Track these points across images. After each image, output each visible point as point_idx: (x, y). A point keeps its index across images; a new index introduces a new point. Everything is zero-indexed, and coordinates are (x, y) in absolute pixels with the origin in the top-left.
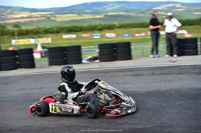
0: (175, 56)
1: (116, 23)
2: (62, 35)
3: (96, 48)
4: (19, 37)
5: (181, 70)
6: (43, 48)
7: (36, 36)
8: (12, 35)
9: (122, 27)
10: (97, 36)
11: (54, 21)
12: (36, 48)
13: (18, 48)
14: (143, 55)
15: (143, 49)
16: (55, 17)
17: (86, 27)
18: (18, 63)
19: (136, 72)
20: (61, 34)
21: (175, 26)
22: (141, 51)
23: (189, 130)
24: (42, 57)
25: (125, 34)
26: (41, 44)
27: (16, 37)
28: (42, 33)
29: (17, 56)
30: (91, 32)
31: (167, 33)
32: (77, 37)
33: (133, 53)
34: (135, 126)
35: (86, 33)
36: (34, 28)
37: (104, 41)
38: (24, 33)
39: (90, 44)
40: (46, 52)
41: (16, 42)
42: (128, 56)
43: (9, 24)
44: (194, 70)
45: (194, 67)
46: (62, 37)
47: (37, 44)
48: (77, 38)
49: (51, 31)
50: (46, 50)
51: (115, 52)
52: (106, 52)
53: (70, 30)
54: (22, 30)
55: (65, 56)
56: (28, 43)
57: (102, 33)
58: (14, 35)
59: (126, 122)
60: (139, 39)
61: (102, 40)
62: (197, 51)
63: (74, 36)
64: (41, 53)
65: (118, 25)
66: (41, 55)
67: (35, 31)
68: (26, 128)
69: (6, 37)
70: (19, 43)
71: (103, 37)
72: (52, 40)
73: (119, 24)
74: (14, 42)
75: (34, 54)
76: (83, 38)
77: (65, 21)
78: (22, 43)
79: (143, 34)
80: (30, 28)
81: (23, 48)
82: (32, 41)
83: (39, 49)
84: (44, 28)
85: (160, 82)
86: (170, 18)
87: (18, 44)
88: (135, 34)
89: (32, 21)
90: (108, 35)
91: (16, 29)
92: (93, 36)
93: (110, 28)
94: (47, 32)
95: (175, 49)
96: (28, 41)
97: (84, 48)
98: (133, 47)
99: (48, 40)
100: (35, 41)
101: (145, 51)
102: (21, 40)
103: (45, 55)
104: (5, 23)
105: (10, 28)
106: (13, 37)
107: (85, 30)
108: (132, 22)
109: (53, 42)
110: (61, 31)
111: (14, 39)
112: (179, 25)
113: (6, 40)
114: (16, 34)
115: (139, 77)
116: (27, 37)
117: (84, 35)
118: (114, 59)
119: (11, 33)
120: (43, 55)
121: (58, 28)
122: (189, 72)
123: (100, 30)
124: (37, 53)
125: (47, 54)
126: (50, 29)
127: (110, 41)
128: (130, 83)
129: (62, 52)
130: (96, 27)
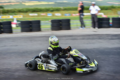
0: (97, 28)
1: (62, 8)
4: (3, 14)
5: (100, 37)
6: (18, 21)
7: (13, 14)
9: (65, 10)
11: (24, 5)
12: (13, 21)
13: (3, 21)
14: (78, 28)
15: (77, 23)
17: (43, 9)
18: (2, 30)
19: (73, 37)
20: (28, 13)
21: (97, 10)
24: (17, 27)
25: (67, 14)
27: (1, 14)
28: (16, 12)
29: (2, 26)
30: (46, 12)
31: (92, 14)
32: (38, 15)
33: (72, 26)
35: (43, 13)
36: (12, 9)
37: (55, 18)
38: (6, 11)
39: (46, 19)
40: (19, 24)
42: (68, 28)
45: (108, 35)
46: (28, 15)
47: (14, 19)
48: (38, 16)
49: (22, 11)
50: (19, 22)
51: (61, 25)
52: (55, 25)
53: (34, 11)
54: (5, 10)
55: (31, 26)
56: (8, 18)
57: (53, 13)
60: (75, 18)
61: (53, 17)
63: (36, 14)
64: (16, 24)
67: (13, 11)
68: (7, 70)
71: (53, 15)
75: (12, 25)
76: (42, 16)
77: (31, 5)
78: (5, 18)
80: (9, 9)
81: (5, 21)
82: (11, 17)
83: (15, 22)
84: (18, 9)
85: (87, 44)
86: (94, 5)
87: (2, 18)
89: (11, 5)
90: (56, 14)
91: (1, 9)
92: (47, 15)
93: (58, 10)
94: (20, 11)
95: (97, 24)
98: (71, 22)
99: (21, 17)
102: (4, 16)
103: (19, 25)
107: (43, 11)
108: (71, 7)
109: (24, 18)
110: (29, 11)
112: (99, 9)
114: (2, 12)
115: (75, 41)
116: (7, 14)
118: (60, 29)
120: (18, 26)
121: (27, 9)
122: (105, 38)
123: (52, 11)
124: (14, 24)
125: (20, 25)
126: (22, 10)
127: (58, 18)
128: (69, 44)
129: (29, 24)
130: (50, 9)
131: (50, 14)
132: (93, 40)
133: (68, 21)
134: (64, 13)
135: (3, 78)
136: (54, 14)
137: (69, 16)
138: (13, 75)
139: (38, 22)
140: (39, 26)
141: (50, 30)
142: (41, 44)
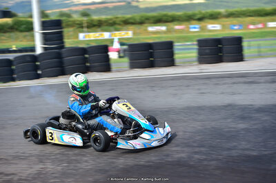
1: (222, 11)
2: (147, 27)
3: (194, 45)
4: (89, 30)
6: (122, 44)
7: (111, 28)
8: (80, 26)
9: (230, 15)
10: (195, 28)
11: (136, 7)
12: (112, 46)
13: (88, 44)
14: (260, 55)
15: (259, 46)
16: (138, 2)
17: (179, 16)
18: (88, 64)
19: (249, 78)
20: (146, 25)
22: (256, 50)
24: (120, 57)
25: (235, 26)
26: (119, 39)
27: (85, 29)
28: (119, 24)
29: (87, 56)
30: (187, 23)
32: (167, 29)
33: (246, 52)
35: (180, 25)
36: (109, 17)
37: (206, 35)
38: (96, 23)
39: (186, 39)
40: (125, 51)
41: (84, 37)
42: (238, 56)
43: (76, 12)
46: (146, 30)
47: (113, 39)
48: (168, 31)
49: (131, 21)
50: (125, 47)
51: (220, 50)
52: (207, 51)
53: (158, 21)
54: (92, 20)
55: (151, 55)
56: (100, 38)
57: (203, 24)
58: (82, 27)
59: (235, 146)
60: (254, 33)
61: (202, 34)
63: (164, 28)
64: (118, 51)
65: (225, 14)
66: (119, 54)
67: (111, 22)
69: (71, 29)
70: (89, 37)
71: (203, 29)
72: (134, 34)
73: (226, 12)
74: (81, 36)
75: (109, 53)
76: (176, 31)
77: (151, 8)
78: (92, 38)
79: (260, 26)
80: (103, 17)
81: (94, 44)
82: (106, 35)
83: (116, 45)
84: (123, 17)
87: (87, 39)
88: (248, 26)
89: (106, 8)
90: (210, 27)
91: (85, 19)
92: (190, 28)
93: (214, 17)
94: (127, 23)
96: (101, 35)
97: (177, 45)
98: (245, 44)
99: (128, 34)
100: (110, 36)
101: (262, 50)
102: (91, 34)
103: (124, 54)
104: (70, 10)
105: (76, 17)
106: (81, 29)
107: (178, 20)
108: (244, 9)
109: (135, 37)
110: (147, 21)
111: (82, 32)
113: (71, 33)
114: (85, 25)
115: (254, 86)
116: (99, 29)
117: (177, 27)
118: (219, 60)
119: (78, 24)
120: (122, 55)
121: (142, 17)
123: (200, 19)
125: (126, 53)
126: (130, 18)
127: (214, 35)
128: (240, 94)
129: (148, 50)
130: (194, 15)
133: (238, 41)
134: (228, 23)
135: (91, 169)
136: (206, 26)
137: (239, 29)
138: (113, 163)
139: (169, 46)
140: (171, 54)
141: (196, 63)
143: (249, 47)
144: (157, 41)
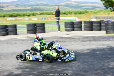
1: (38, 12)
5: (72, 39)
11: (2, 10)
14: (53, 31)
16: (3, 7)
17: (20, 14)
20: (6, 17)
23: (74, 72)
30: (23, 17)
32: (15, 19)
33: (46, 29)
34: (45, 70)
39: (23, 24)
42: (43, 31)
44: (79, 39)
46: (6, 20)
48: (15, 20)
51: (36, 28)
52: (31, 29)
53: (11, 16)
55: (7, 30)
60: (50, 21)
61: (29, 21)
62: (82, 29)
73: (40, 13)
76: (18, 20)
77: (9, 10)
88: (48, 19)
90: (33, 19)
92: (25, 19)
93: (34, 15)
101: (53, 28)
107: (20, 16)
108: (47, 12)
109: (1, 22)
118: (35, 32)
122: (76, 40)
123: (29, 16)
127: (34, 22)
129: (6, 28)
130: (26, 14)
131: (27, 18)
132: (66, 42)
133: (43, 25)
134: (40, 17)
136: (31, 18)
139: (15, 26)
140: (16, 30)
141: (26, 34)
142: (17, 47)
143: (48, 27)
144: (11, 24)
